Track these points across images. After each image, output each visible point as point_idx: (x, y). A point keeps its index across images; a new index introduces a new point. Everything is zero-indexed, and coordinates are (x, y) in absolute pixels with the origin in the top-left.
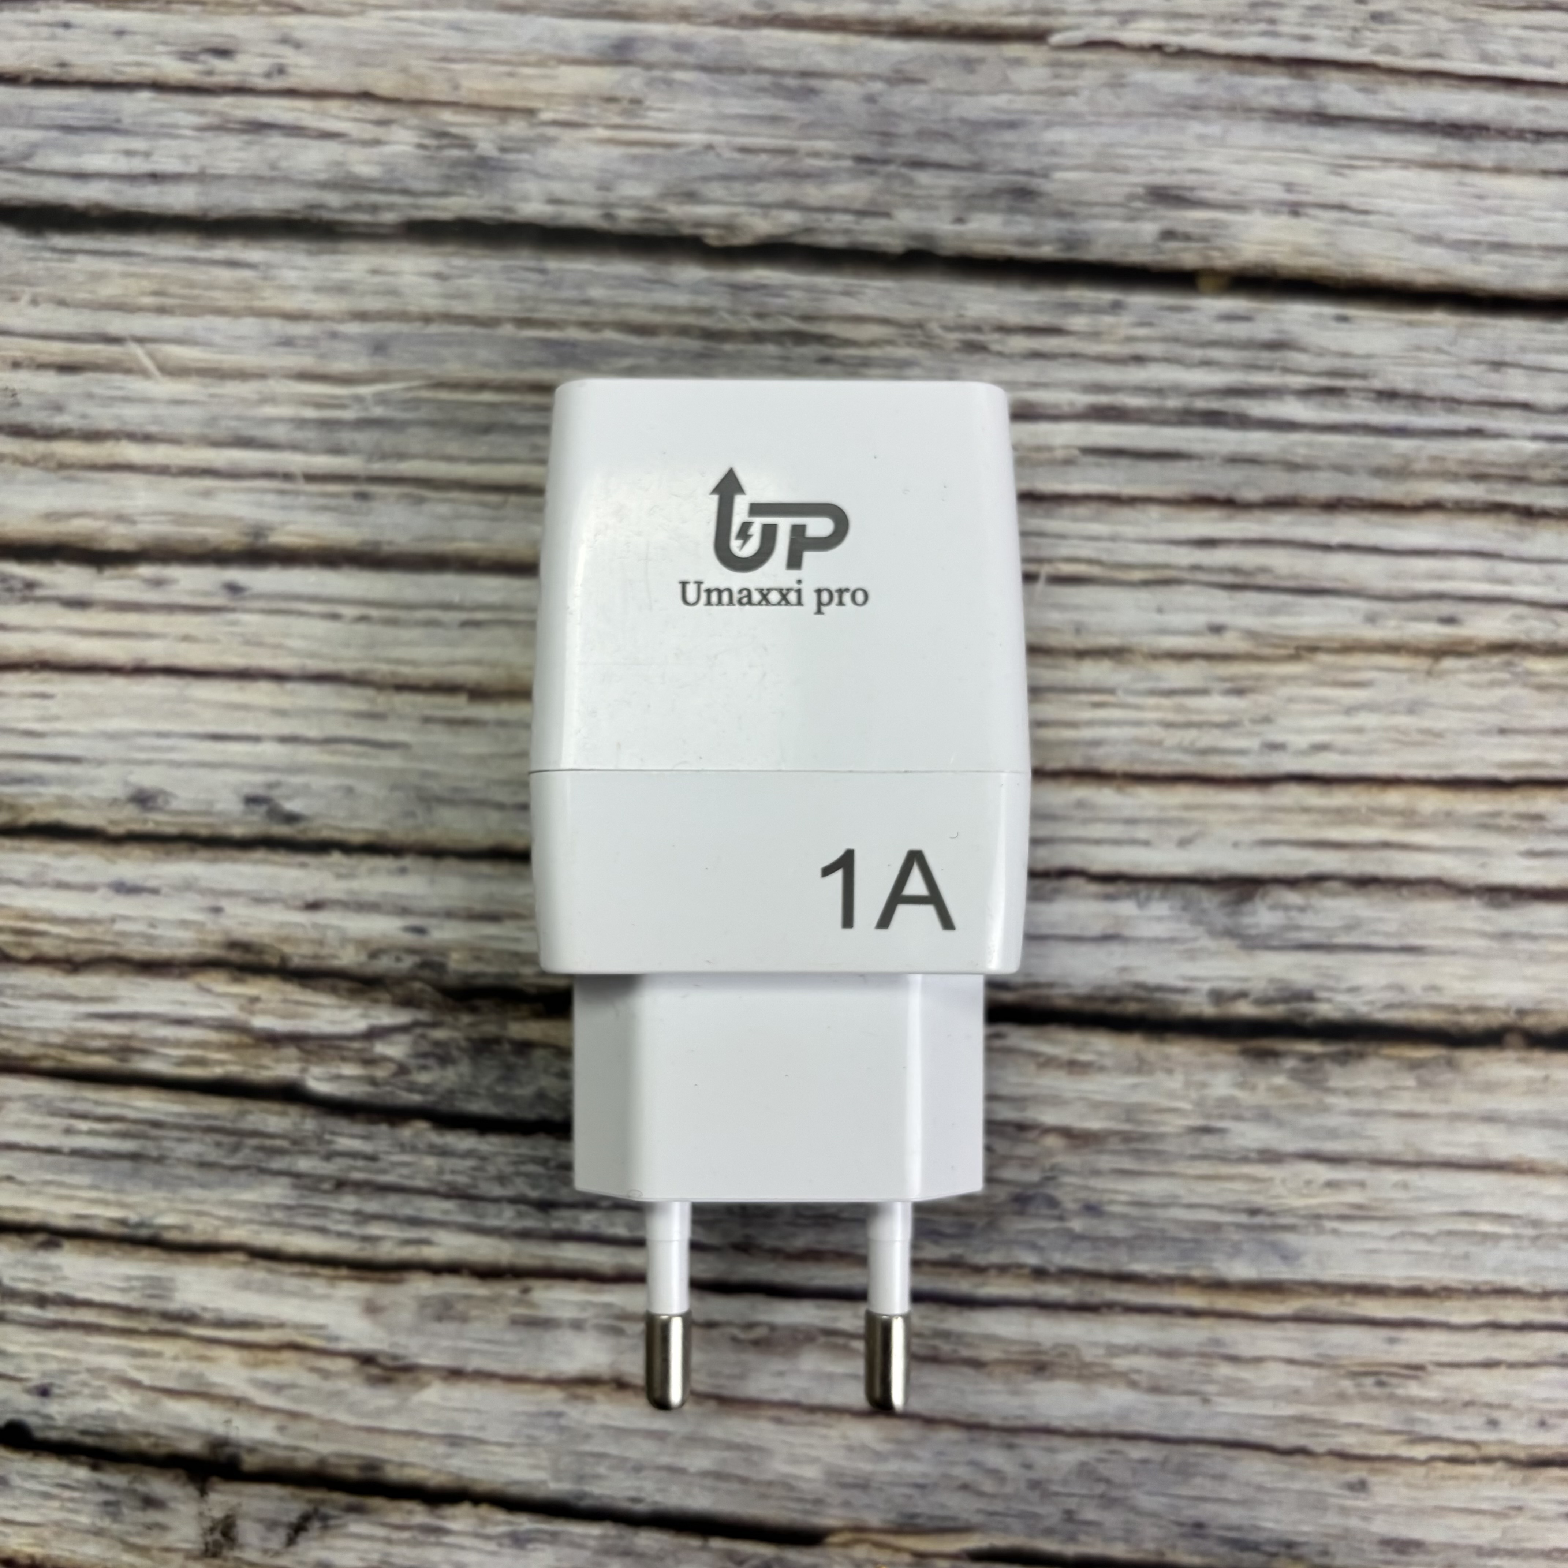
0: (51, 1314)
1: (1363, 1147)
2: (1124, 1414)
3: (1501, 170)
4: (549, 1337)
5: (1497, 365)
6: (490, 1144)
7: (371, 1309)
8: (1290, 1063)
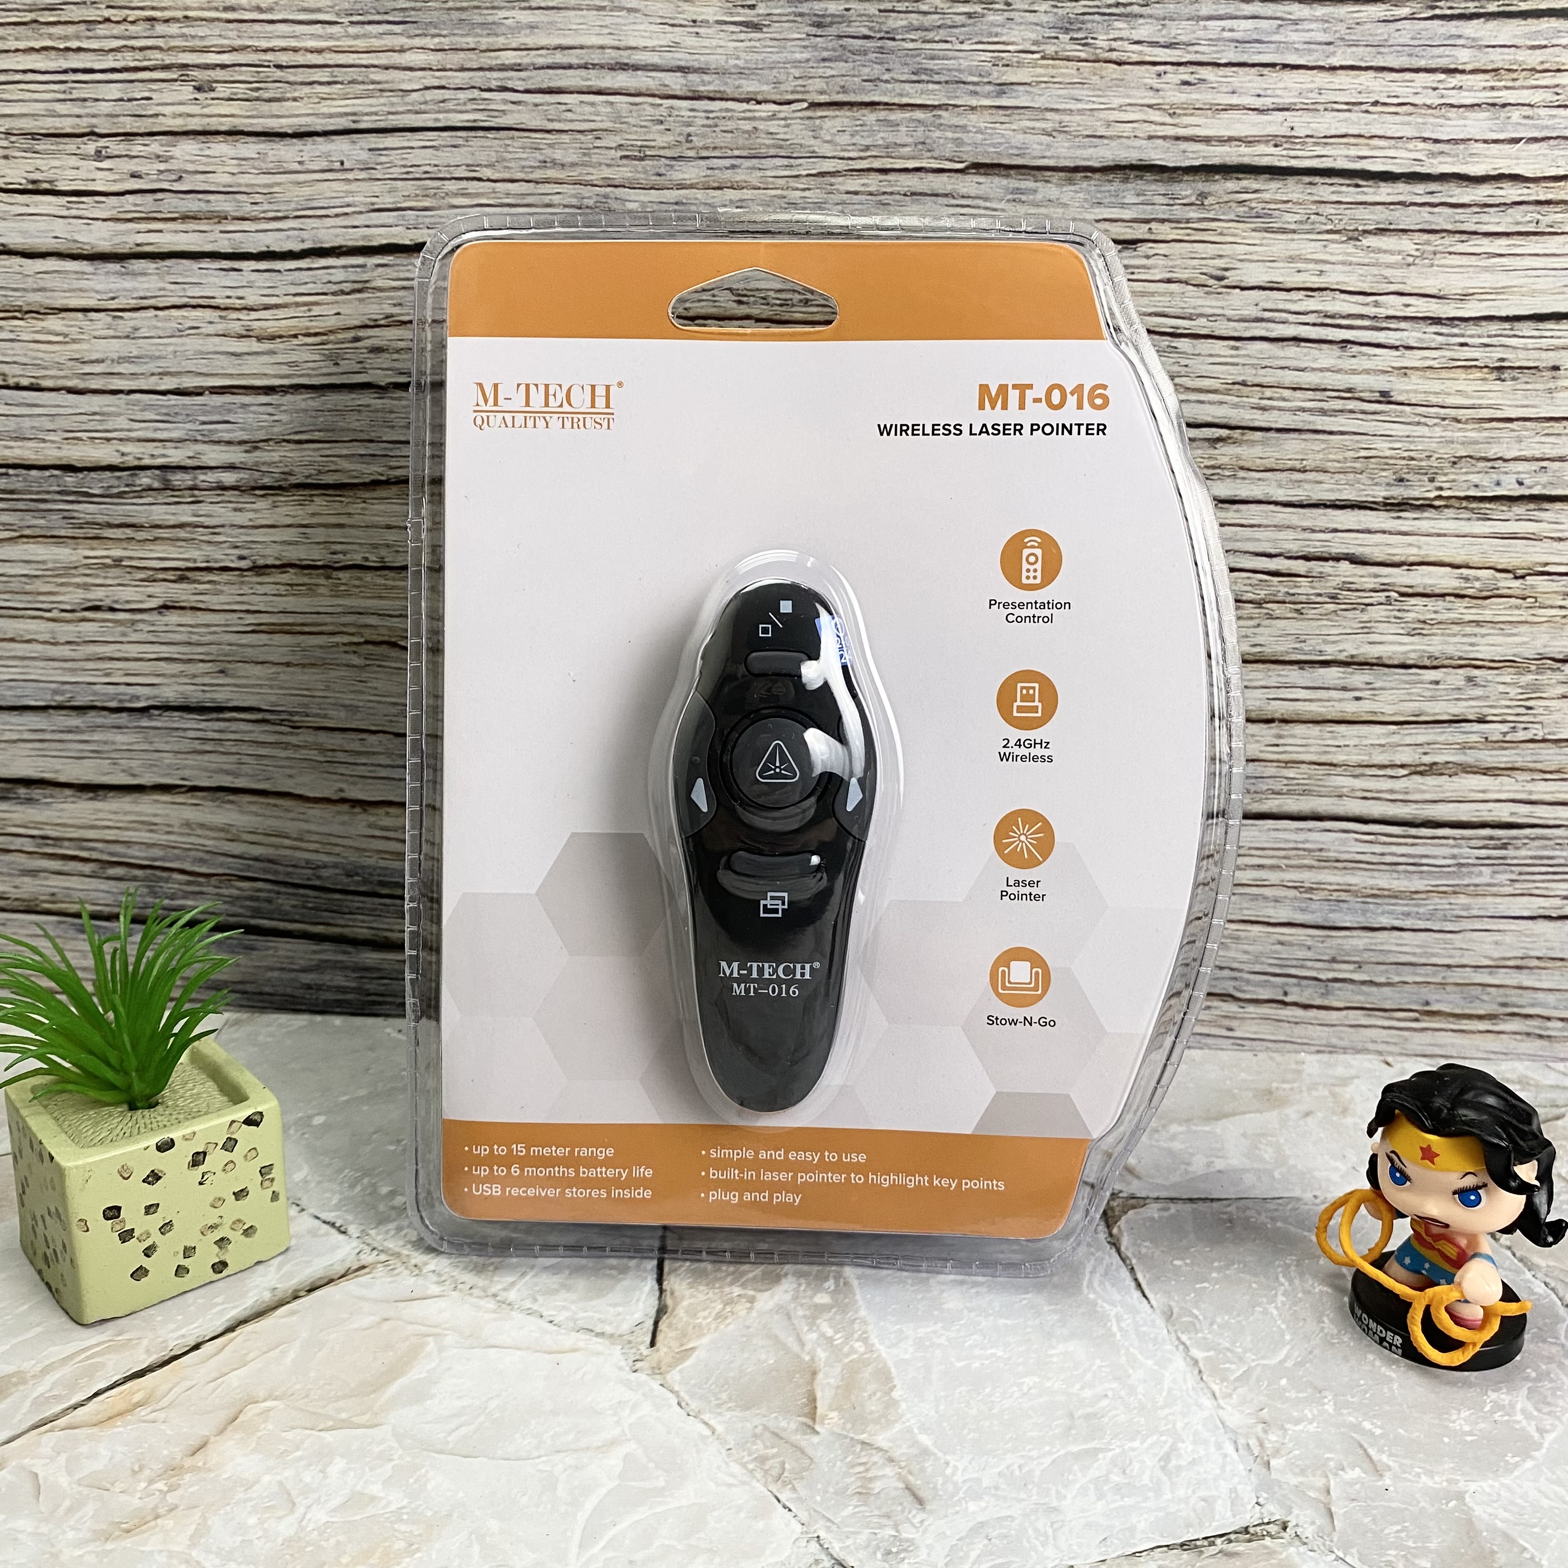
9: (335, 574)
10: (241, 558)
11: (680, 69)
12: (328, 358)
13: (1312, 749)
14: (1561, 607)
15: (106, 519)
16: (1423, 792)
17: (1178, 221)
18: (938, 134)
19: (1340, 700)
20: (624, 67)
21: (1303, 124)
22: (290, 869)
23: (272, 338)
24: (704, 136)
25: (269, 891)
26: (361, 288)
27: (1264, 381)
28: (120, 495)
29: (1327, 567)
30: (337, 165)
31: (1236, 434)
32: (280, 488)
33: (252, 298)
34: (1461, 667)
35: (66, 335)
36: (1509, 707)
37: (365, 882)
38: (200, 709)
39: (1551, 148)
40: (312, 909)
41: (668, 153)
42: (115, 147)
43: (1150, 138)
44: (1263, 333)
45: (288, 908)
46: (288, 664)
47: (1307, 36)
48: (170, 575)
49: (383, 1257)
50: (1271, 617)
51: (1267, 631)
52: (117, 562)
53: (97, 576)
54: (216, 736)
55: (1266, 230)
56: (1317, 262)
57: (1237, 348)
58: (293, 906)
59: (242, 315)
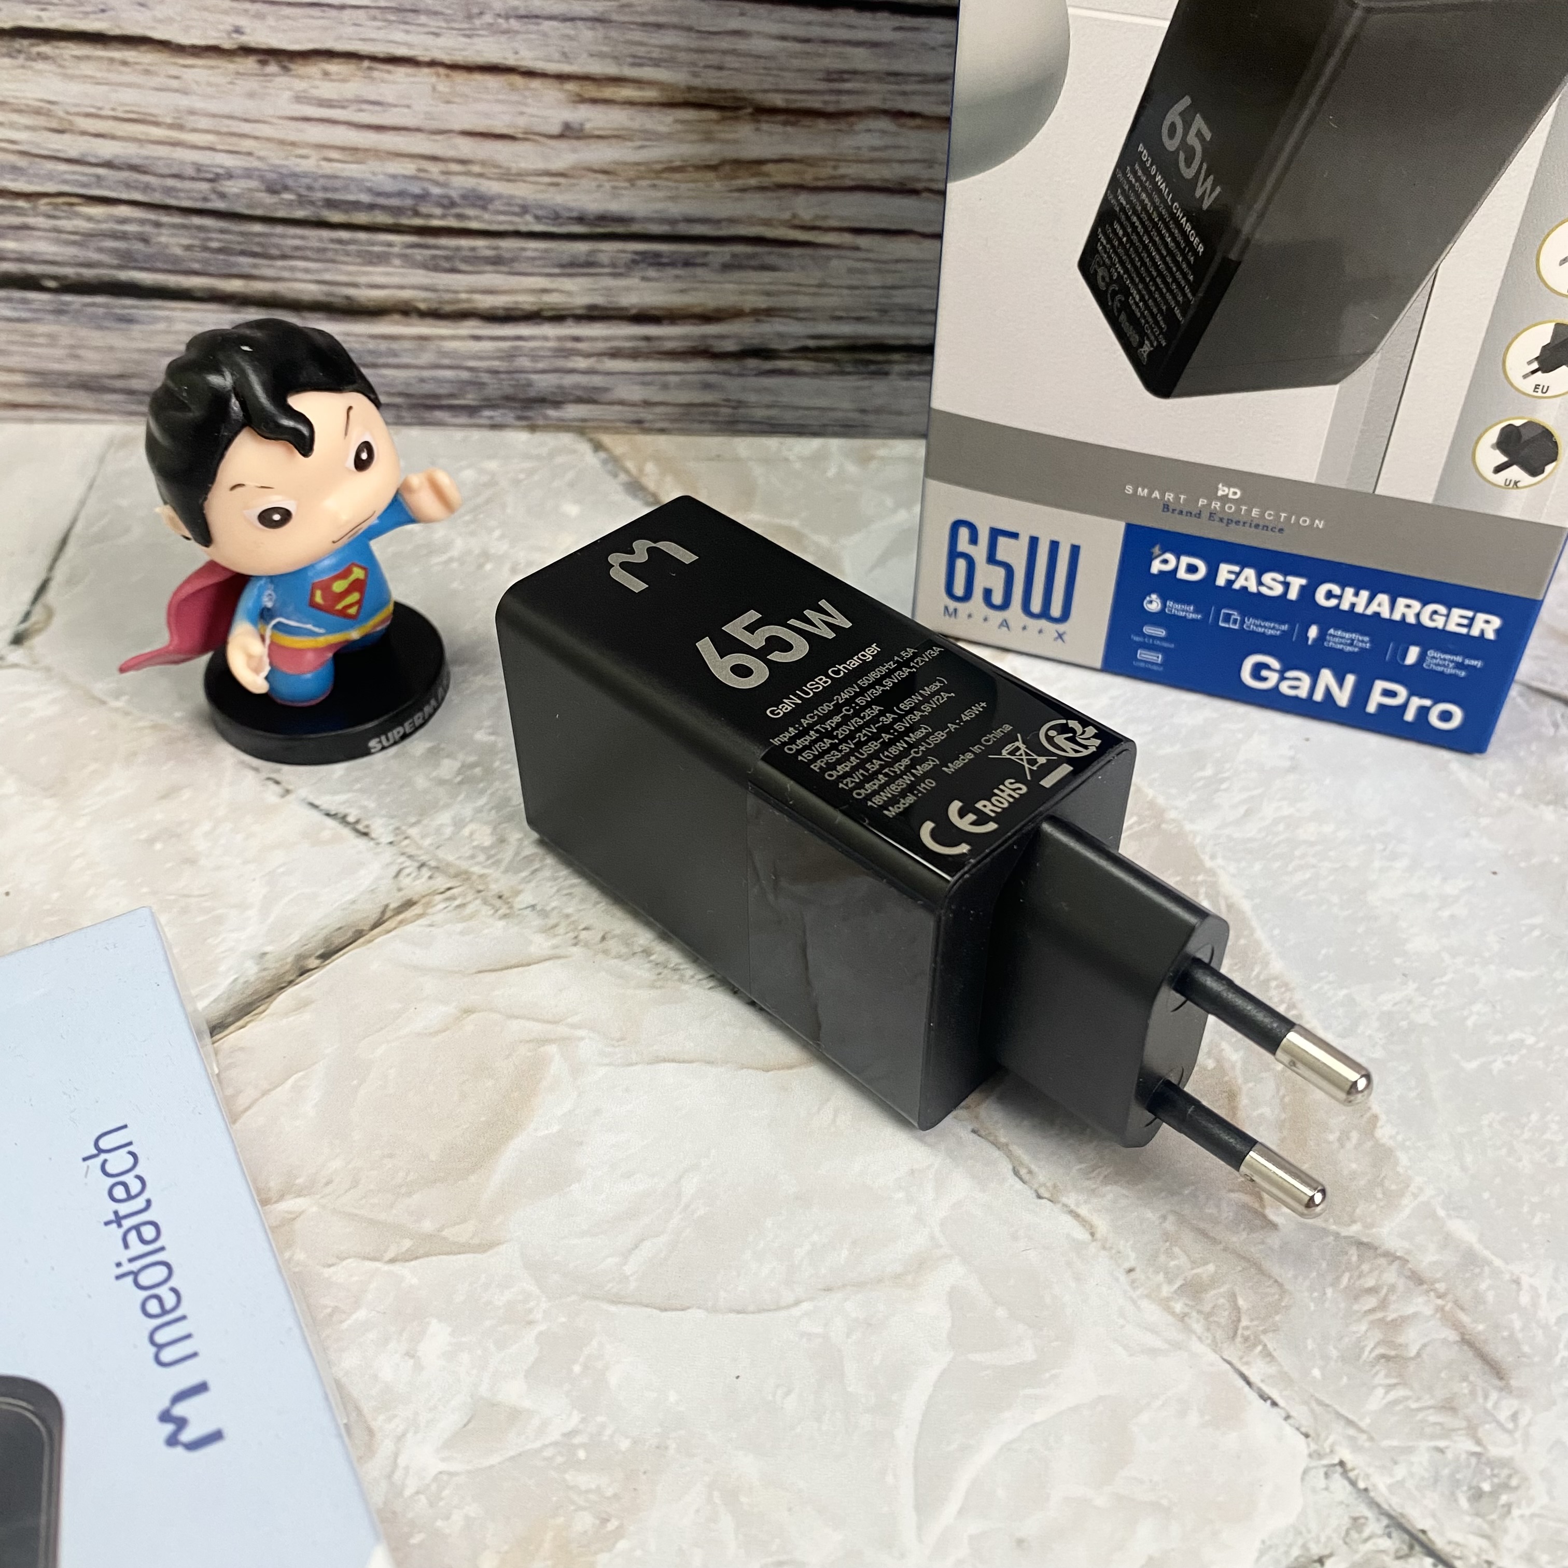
22: (170, 182)
25: (142, 222)
37: (302, 201)
40: (220, 251)
45: (179, 251)
49: (441, 882)
58: (188, 248)
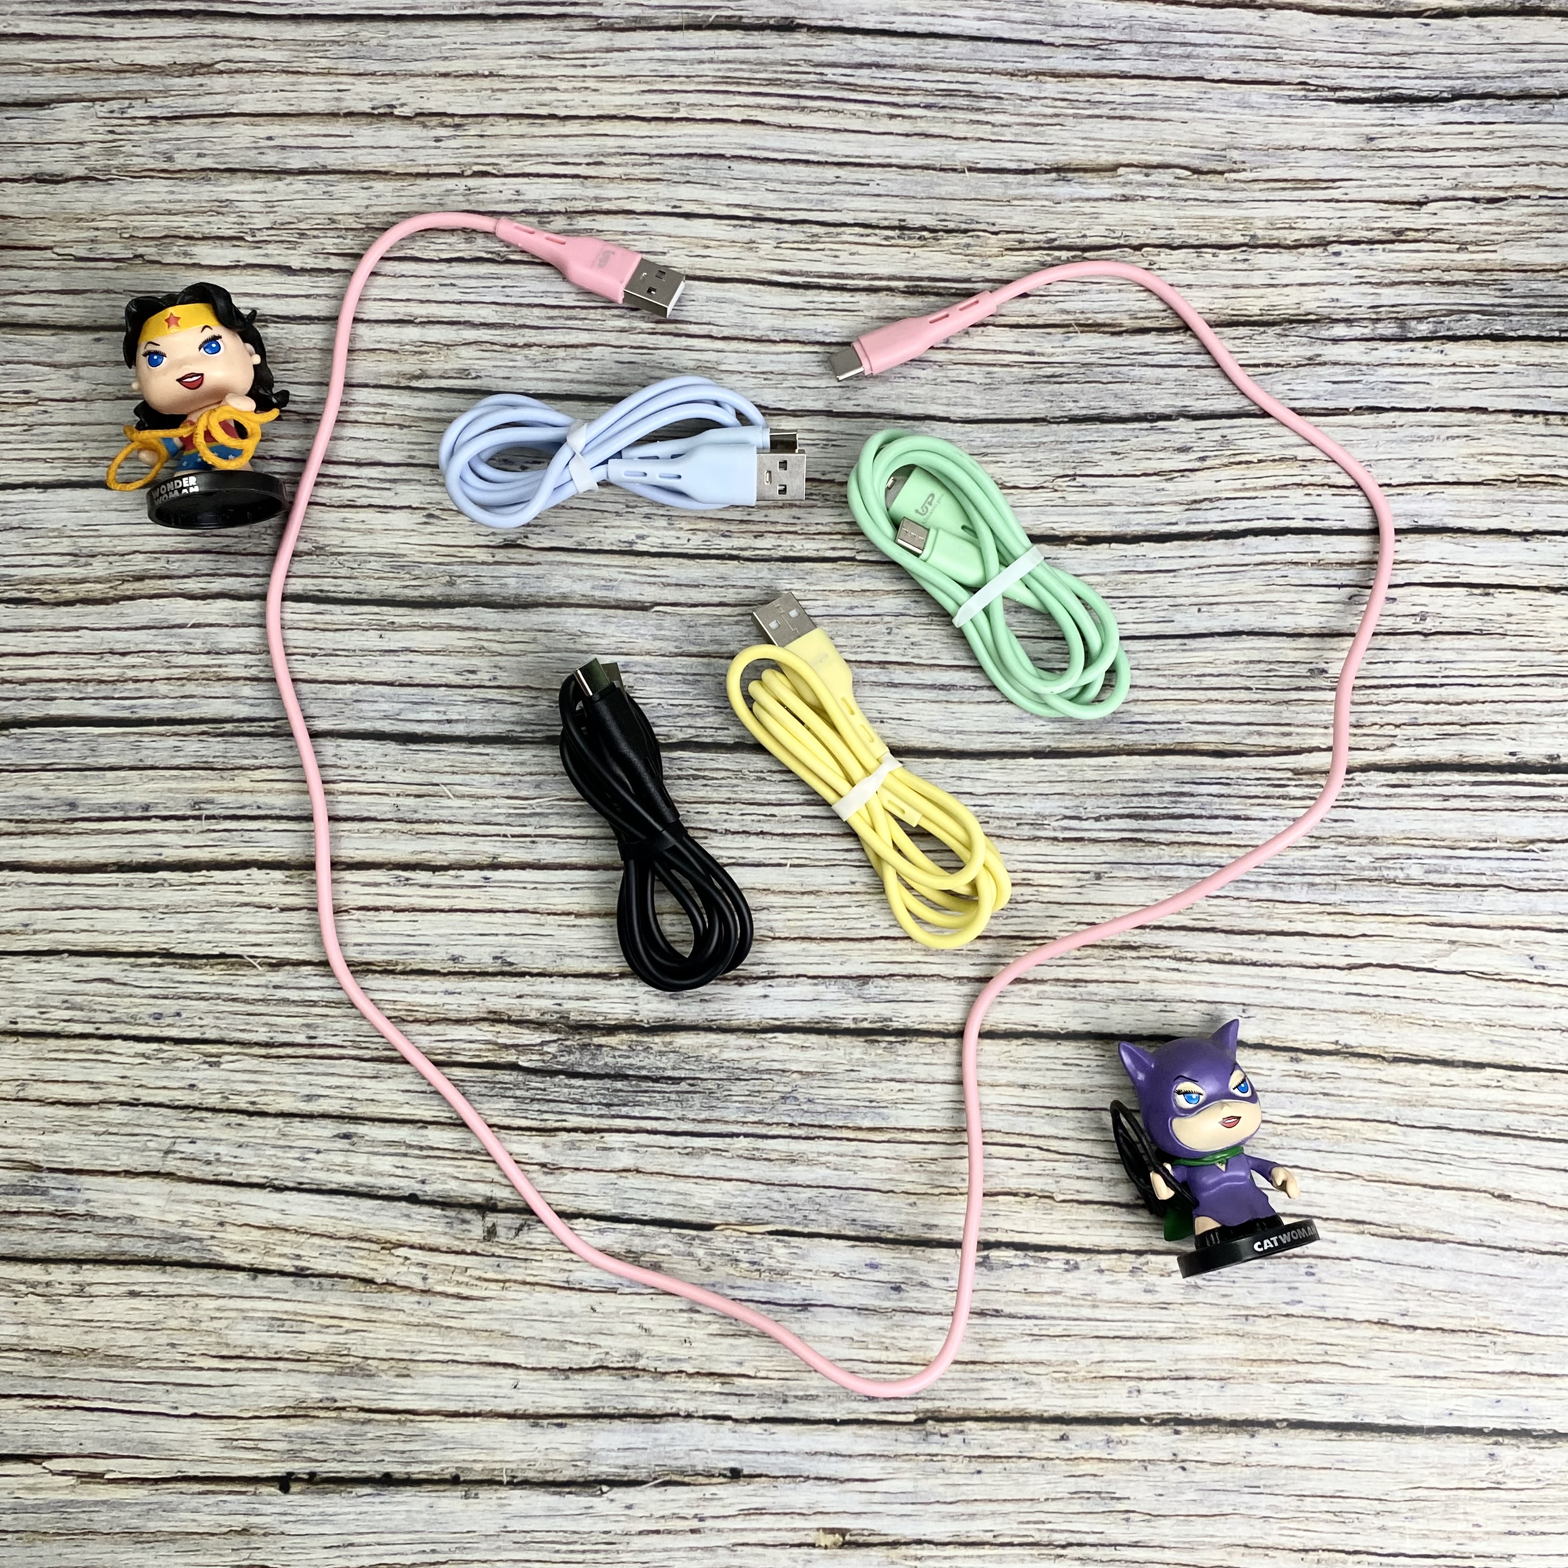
0: (425, 1153)
1: (912, 1076)
2: (824, 1178)
3: (961, 702)
4: (611, 1153)
5: (960, 778)
6: (588, 1083)
7: (545, 1146)
8: (883, 1045)
9: (1247, 240)
10: (1337, 254)
11: (895, 685)
12: (1229, 442)
13: (306, 87)
14: (97, 229)
15: (1467, 290)
16: (198, 47)
17: (470, 563)
18: (678, 634)
19: (284, 137)
20: (943, 687)
21: (371, 640)
23: (1281, 460)
24: (877, 633)
26: (1194, 504)
27: (384, 429)
28: (1451, 313)
29: (311, 263)
30: (1204, 608)
31: (404, 383)
32: (1291, 322)
33: (1297, 495)
34: (180, 171)
35: (1480, 461)
36: (131, 133)
38: (1398, 99)
39: (166, 620)
41: (908, 619)
42: (1408, 624)
43: (499, 630)
44: (388, 470)
46: (1304, 149)
47: (376, 706)
48: (1411, 235)
50: (357, 215)
51: (358, 202)
52: (1463, 247)
53: (1486, 233)
54: (1385, 72)
55: (394, 555)
56: (349, 530)
57: (411, 457)
59: (1308, 480)
